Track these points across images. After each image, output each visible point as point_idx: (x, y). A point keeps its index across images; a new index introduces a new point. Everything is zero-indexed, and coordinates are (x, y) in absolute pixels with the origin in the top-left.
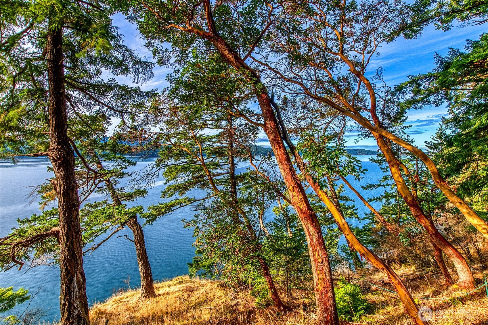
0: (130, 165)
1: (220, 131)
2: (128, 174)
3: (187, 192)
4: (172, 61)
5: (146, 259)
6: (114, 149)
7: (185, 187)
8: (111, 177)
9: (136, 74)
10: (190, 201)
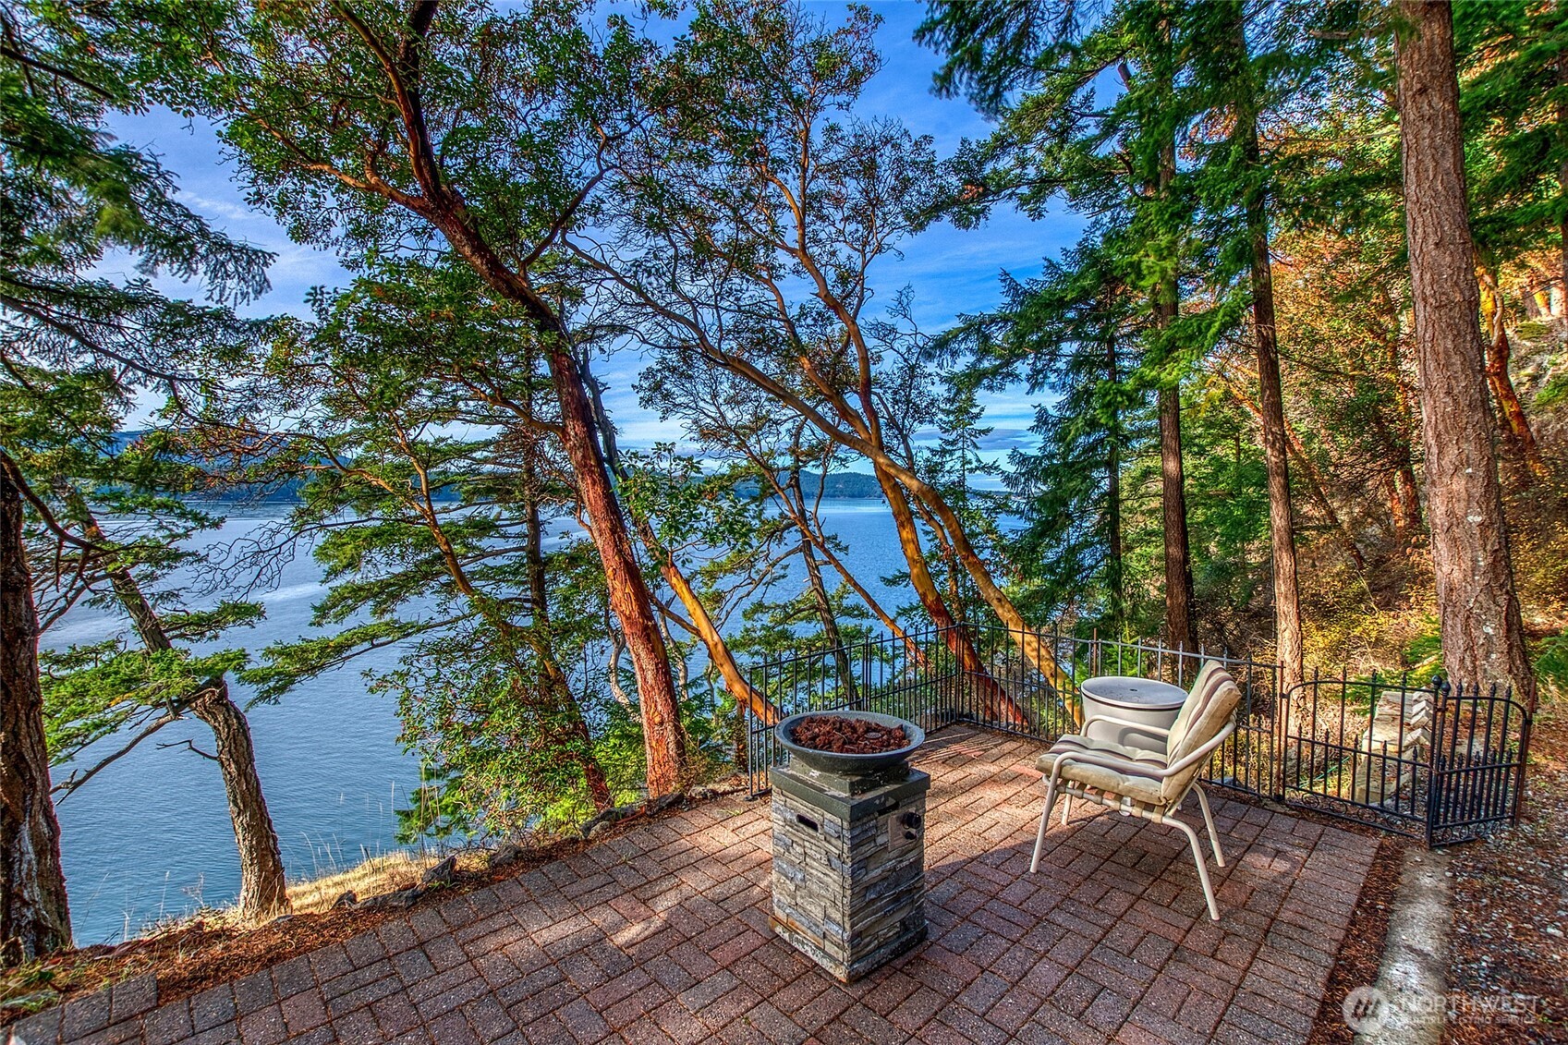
0: (203, 526)
1: (498, 429)
2: (193, 554)
3: (400, 607)
4: (338, 231)
5: (260, 809)
6: (146, 477)
7: (388, 593)
8: (133, 565)
9: (216, 276)
10: (404, 630)
